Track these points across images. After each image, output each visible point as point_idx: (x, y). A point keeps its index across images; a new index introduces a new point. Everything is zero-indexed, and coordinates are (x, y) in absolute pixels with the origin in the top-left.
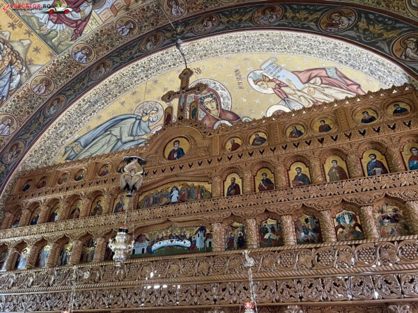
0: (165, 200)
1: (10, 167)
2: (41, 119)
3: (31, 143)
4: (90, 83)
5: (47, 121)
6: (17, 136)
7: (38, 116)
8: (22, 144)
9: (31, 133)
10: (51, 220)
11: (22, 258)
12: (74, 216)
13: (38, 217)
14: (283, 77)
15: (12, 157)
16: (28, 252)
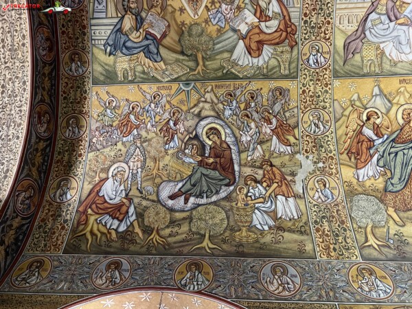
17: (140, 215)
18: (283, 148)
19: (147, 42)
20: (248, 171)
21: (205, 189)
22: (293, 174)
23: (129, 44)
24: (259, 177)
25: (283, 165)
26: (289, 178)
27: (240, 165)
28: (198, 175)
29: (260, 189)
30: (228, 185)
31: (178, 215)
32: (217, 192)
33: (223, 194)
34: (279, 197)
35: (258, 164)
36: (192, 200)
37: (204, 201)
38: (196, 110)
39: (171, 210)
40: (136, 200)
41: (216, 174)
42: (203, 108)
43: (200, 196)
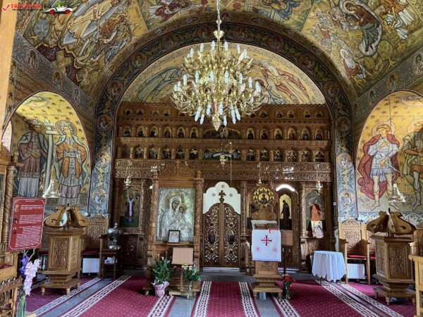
1: (117, 99)
2: (130, 68)
3: (128, 85)
4: (164, 51)
5: (136, 71)
6: (113, 77)
7: (126, 65)
8: (120, 84)
9: (126, 77)
10: (152, 135)
11: (139, 152)
12: (167, 135)
13: (142, 132)
14: (270, 68)
15: (115, 91)
16: (142, 150)
17: (365, 67)
19: (288, 4)
20: (378, 11)
23: (286, 10)
24: (384, 10)
27: (373, 11)
28: (365, 31)
29: (390, 17)
30: (378, 26)
31: (375, 57)
32: (378, 34)
33: (380, 33)
34: (399, 13)
35: (378, 3)
36: (373, 45)
37: (377, 43)
38: (333, 4)
39: (371, 56)
40: (359, 61)
41: (369, 25)
43: (374, 42)
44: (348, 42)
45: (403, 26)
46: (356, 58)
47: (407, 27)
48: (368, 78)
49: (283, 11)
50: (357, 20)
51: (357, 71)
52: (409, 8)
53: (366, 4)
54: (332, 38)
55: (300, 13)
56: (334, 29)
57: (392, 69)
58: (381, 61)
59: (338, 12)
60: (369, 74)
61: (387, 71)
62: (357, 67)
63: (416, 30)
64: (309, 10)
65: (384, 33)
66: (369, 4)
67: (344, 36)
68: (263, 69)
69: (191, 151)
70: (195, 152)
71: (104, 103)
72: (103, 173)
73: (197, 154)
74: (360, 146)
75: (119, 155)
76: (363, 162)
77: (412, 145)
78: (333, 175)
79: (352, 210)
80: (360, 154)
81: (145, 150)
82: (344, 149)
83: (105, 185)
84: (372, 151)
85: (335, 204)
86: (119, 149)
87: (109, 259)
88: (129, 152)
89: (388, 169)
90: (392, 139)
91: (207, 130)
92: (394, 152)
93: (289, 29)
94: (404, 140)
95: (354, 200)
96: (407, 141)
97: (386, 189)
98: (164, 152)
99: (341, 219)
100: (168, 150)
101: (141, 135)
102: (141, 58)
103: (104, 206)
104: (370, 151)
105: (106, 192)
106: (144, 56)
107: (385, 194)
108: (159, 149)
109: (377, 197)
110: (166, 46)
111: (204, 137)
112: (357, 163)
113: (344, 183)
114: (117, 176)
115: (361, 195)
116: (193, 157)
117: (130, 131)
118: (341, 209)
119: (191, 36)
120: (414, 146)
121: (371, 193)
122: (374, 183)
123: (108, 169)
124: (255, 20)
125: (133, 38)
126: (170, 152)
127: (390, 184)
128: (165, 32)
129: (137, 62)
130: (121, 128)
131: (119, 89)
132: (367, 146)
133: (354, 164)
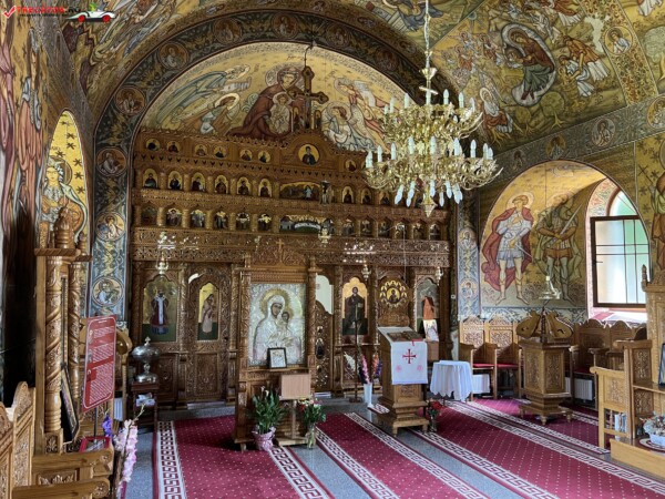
0: (301, 195)
1: (133, 121)
2: (158, 68)
3: (153, 98)
4: (217, 46)
5: (168, 74)
6: (126, 80)
7: (150, 60)
8: (138, 95)
9: (149, 84)
10: (195, 187)
11: (173, 217)
12: (221, 189)
13: (177, 182)
14: (365, 94)
15: (130, 107)
16: (178, 213)
17: (514, 118)
18: (572, 19)
20: (558, 53)
21: (539, 82)
22: (590, 39)
23: (418, 18)
24: (567, 54)
25: (580, 35)
26: (588, 44)
27: (550, 51)
28: (528, 74)
29: (573, 65)
30: (551, 72)
31: (534, 109)
32: (548, 81)
33: (552, 81)
34: (589, 64)
35: (561, 43)
36: (535, 94)
37: (542, 92)
38: (493, 28)
39: (528, 107)
40: (506, 109)
41: (538, 67)
42: (495, 24)
43: (538, 89)
44: (497, 80)
45: (590, 80)
46: (502, 105)
47: (593, 83)
48: (515, 134)
49: (412, 18)
50: (522, 57)
51: (501, 120)
52: (606, 61)
53: (544, 40)
54: (474, 70)
55: (438, 26)
56: (481, 59)
57: (557, 130)
58: (541, 116)
59: (497, 38)
60: (518, 128)
61: (548, 131)
62: (500, 117)
63: (606, 89)
64: (454, 26)
65: (557, 82)
66: (548, 41)
67: (493, 73)
68: (352, 92)
69: (260, 217)
70: (266, 219)
71: (110, 126)
72: (113, 252)
73: (270, 222)
74: (490, 221)
75: (138, 220)
76: (490, 243)
77: (548, 222)
78: (452, 257)
79: (473, 305)
80: (487, 231)
81: (185, 212)
82: (467, 223)
83: (118, 273)
84: (501, 228)
85: (453, 297)
86: (138, 209)
87: (142, 397)
88: (156, 214)
89: (518, 253)
90: (527, 215)
91: (285, 186)
92: (526, 231)
93: (410, 44)
94: (539, 216)
95: (476, 291)
96: (541, 219)
97: (514, 278)
98: (216, 218)
99: (461, 317)
100: (222, 215)
101: (175, 186)
102: (177, 51)
103: (119, 309)
104: (500, 227)
105: (120, 285)
106: (181, 50)
107: (513, 284)
108: (209, 213)
109: (503, 287)
110: (220, 37)
111: (281, 196)
112: (483, 241)
113: (466, 270)
114: (138, 256)
115: (486, 285)
116: (263, 227)
117: (155, 178)
118: (461, 303)
119: (262, 28)
120: (550, 225)
121: (496, 282)
122: (500, 269)
123: (121, 245)
124: (363, 20)
125: (174, 16)
126: (225, 218)
127: (519, 271)
128: (220, 13)
129: (170, 59)
130: (139, 173)
131: (137, 104)
132: (497, 221)
133: (478, 244)
